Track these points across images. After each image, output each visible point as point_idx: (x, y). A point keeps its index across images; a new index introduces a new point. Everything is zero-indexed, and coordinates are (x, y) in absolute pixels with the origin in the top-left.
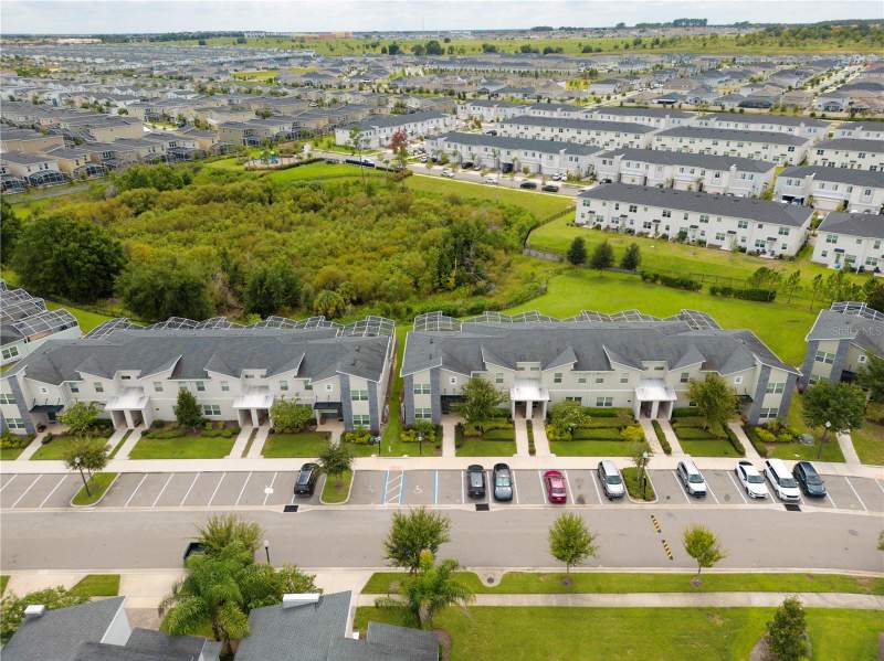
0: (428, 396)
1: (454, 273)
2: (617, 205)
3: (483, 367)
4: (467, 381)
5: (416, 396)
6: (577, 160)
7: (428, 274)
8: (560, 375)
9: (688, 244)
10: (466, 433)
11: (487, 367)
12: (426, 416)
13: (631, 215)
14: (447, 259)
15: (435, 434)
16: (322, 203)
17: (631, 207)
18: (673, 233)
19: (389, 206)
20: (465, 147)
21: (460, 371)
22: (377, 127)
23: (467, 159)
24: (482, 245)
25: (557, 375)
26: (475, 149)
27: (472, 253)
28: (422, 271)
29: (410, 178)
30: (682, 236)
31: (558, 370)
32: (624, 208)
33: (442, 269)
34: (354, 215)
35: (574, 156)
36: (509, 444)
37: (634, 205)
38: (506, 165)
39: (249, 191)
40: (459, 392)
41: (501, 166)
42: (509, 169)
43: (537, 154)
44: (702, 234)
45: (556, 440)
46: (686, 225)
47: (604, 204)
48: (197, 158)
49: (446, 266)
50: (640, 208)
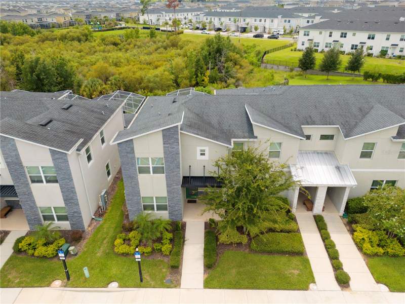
0: (162, 177)
1: (208, 73)
2: (331, 33)
3: (251, 133)
4: (225, 154)
5: (142, 178)
6: (289, 22)
7: (186, 72)
8: (373, 145)
9: (390, 58)
10: (223, 238)
11: (256, 132)
12: (160, 208)
13: (342, 40)
14: (202, 62)
15: (172, 240)
16: (119, 42)
17: (342, 33)
18: (376, 51)
19: (165, 43)
20: (217, 19)
21: (215, 138)
22: (164, 13)
23: (218, 26)
24: (231, 54)
25: (366, 145)
26: (223, 19)
27: (223, 59)
28: (182, 70)
29: (181, 34)
30: (384, 53)
31: (369, 138)
32: (336, 35)
33: (198, 70)
34: (139, 47)
35: (287, 19)
36: (295, 260)
37: (344, 32)
38: (242, 28)
39: (71, 34)
40: (211, 171)
41: (239, 30)
42: (244, 30)
43: (263, 20)
44: (401, 51)
45: (376, 255)
46: (388, 44)
47: (321, 33)
48: (53, 27)
49: (202, 68)
50: (350, 34)
